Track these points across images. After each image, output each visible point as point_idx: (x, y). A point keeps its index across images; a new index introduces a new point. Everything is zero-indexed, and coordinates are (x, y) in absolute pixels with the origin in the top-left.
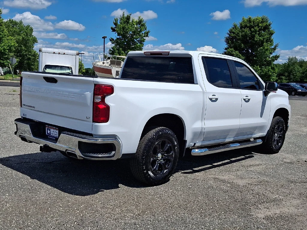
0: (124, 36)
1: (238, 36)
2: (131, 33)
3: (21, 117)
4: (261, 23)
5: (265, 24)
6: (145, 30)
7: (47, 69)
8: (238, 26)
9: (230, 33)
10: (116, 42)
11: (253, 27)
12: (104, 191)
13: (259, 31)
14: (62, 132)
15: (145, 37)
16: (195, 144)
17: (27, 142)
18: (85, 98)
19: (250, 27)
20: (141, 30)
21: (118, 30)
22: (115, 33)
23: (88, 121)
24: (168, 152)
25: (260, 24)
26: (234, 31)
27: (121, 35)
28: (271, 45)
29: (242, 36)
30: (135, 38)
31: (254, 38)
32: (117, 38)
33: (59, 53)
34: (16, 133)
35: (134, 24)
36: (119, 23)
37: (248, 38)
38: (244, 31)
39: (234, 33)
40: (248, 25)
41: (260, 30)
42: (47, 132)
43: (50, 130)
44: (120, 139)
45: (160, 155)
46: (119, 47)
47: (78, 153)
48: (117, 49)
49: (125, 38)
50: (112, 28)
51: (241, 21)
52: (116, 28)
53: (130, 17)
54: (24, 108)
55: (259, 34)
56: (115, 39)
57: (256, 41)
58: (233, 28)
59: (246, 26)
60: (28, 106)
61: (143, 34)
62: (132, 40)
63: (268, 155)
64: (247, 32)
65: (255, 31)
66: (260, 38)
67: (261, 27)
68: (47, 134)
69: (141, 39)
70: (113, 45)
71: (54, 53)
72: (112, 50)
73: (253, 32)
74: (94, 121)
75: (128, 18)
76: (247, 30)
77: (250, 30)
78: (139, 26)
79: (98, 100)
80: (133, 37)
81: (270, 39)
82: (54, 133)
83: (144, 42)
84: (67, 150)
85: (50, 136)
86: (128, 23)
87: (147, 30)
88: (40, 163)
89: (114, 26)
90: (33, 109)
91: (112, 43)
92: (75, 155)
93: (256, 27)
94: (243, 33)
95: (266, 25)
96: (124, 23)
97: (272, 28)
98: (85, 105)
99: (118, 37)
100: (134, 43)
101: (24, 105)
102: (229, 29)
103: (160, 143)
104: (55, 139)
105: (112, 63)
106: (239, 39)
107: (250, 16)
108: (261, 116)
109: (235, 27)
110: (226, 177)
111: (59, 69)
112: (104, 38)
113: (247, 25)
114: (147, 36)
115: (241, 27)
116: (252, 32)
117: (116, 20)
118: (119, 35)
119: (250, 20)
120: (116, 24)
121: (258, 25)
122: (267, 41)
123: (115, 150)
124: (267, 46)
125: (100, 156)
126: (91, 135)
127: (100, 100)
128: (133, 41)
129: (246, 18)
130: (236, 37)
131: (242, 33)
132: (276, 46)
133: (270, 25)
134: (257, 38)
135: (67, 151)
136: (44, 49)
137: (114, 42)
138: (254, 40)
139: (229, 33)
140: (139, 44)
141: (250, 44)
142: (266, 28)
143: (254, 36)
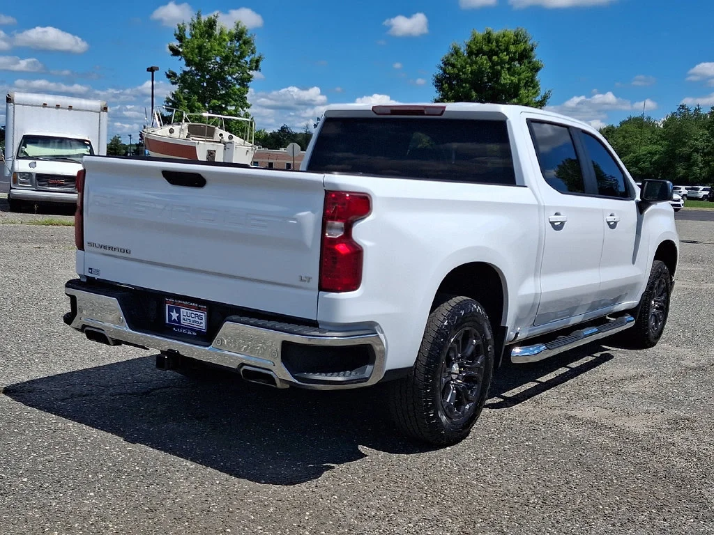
0: (201, 67)
1: (464, 73)
2: (218, 59)
3: (79, 277)
4: (513, 44)
5: (521, 47)
6: (253, 53)
7: (28, 145)
8: (463, 50)
9: (445, 65)
10: (182, 80)
11: (496, 54)
12: (333, 468)
13: (509, 63)
14: (229, 318)
15: (252, 70)
16: (517, 334)
17: (108, 344)
18: (299, 227)
19: (490, 54)
20: (241, 53)
21: (188, 52)
22: (180, 60)
23: (306, 289)
24: (473, 357)
25: (512, 48)
26: (452, 60)
27: (196, 64)
28: (536, 93)
29: (472, 72)
30: (229, 72)
31: (498, 79)
32: (185, 72)
33: (58, 107)
34: (69, 319)
35: (224, 40)
36: (188, 36)
37: (485, 79)
38: (476, 63)
39: (453, 66)
40: (486, 48)
41: (512, 59)
42: (170, 316)
43: (178, 312)
44: (382, 332)
45: (455, 368)
46: (189, 93)
47: (281, 373)
48: (185, 99)
49: (203, 72)
50: (172, 49)
51: (468, 40)
52: (181, 46)
53: (214, 22)
54: (91, 252)
55: (509, 69)
56: (179, 73)
57: (504, 85)
58: (452, 55)
59: (480, 52)
60: (105, 247)
61: (247, 63)
62: (219, 77)
63: (638, 351)
64: (482, 64)
65: (502, 62)
66: (513, 78)
67: (515, 53)
68: (170, 320)
69: (243, 73)
70: (176, 88)
71: (45, 105)
72: (173, 99)
73: (497, 64)
74: (323, 287)
75: (211, 24)
76: (483, 59)
77: (490, 59)
78: (238, 44)
79: (336, 233)
80: (224, 71)
81: (533, 81)
82: (192, 319)
83: (249, 81)
84: (243, 364)
85: (180, 327)
86: (210, 36)
87: (256, 56)
88: (120, 394)
89: (176, 43)
90: (125, 255)
91: (173, 83)
92: (270, 379)
93: (503, 53)
94: (475, 67)
95: (525, 48)
96: (201, 36)
97: (537, 56)
98: (299, 245)
99: (187, 69)
100: (226, 85)
101: (93, 245)
102: (442, 57)
103: (460, 339)
104: (194, 334)
105: (193, 131)
106: (466, 81)
107: (490, 29)
108: (633, 263)
109: (456, 52)
110: (587, 412)
111: (56, 144)
112: (152, 70)
113: (482, 49)
114: (257, 68)
115: (470, 53)
116: (494, 64)
117: (182, 29)
118: (189, 63)
119: (488, 38)
120: (180, 38)
121: (507, 50)
122: (526, 85)
123: (372, 363)
124: (527, 97)
125: (340, 379)
126: (314, 324)
127: (341, 234)
128: (224, 79)
129: (480, 33)
130: (458, 75)
131: (471, 66)
132: (545, 98)
133: (532, 50)
134: (506, 78)
135: (245, 367)
136: (17, 96)
137: (178, 80)
138: (497, 82)
139: (443, 65)
140: (238, 87)
141: (490, 92)
142: (525, 56)
143: (497, 75)
